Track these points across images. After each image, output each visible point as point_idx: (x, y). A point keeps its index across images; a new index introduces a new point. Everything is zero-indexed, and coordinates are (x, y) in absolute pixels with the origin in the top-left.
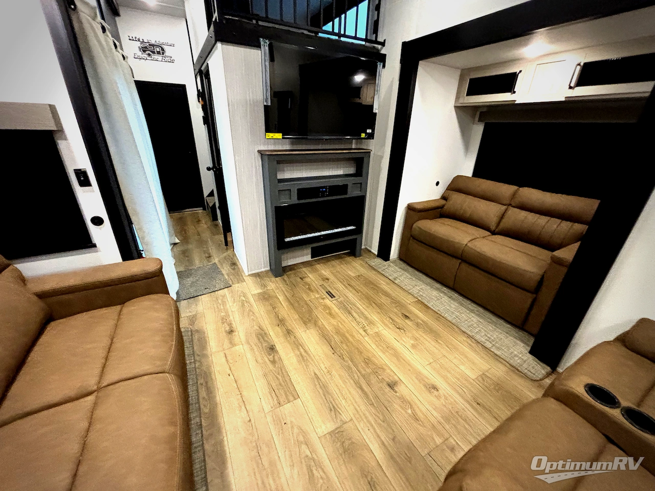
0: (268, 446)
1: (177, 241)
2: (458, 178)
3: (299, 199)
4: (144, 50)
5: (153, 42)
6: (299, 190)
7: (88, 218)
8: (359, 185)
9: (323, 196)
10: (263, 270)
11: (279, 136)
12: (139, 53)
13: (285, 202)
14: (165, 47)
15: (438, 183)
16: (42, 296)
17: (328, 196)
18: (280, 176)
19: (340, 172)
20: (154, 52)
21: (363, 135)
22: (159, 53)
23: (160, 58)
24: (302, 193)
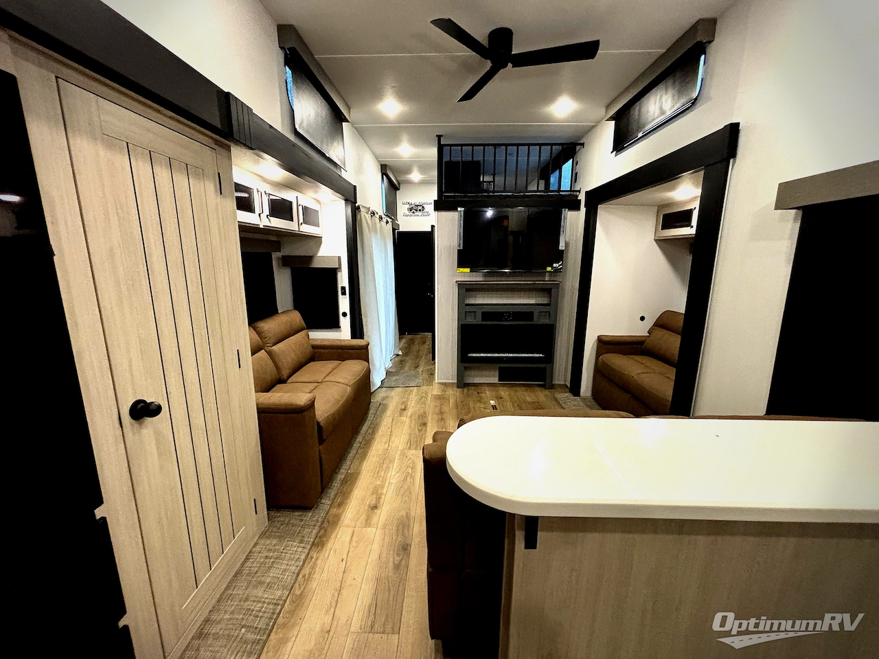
0: (390, 461)
1: (400, 353)
2: (667, 314)
3: (482, 320)
4: (411, 210)
5: (418, 204)
6: (483, 313)
7: (341, 312)
8: (548, 313)
9: (506, 320)
10: (451, 381)
11: (468, 270)
12: (407, 212)
13: (470, 320)
14: (425, 206)
15: (642, 318)
16: (314, 347)
17: (511, 320)
18: (468, 301)
19: (533, 301)
20: (417, 210)
21: (549, 269)
22: (420, 210)
23: (420, 213)
24: (486, 315)
